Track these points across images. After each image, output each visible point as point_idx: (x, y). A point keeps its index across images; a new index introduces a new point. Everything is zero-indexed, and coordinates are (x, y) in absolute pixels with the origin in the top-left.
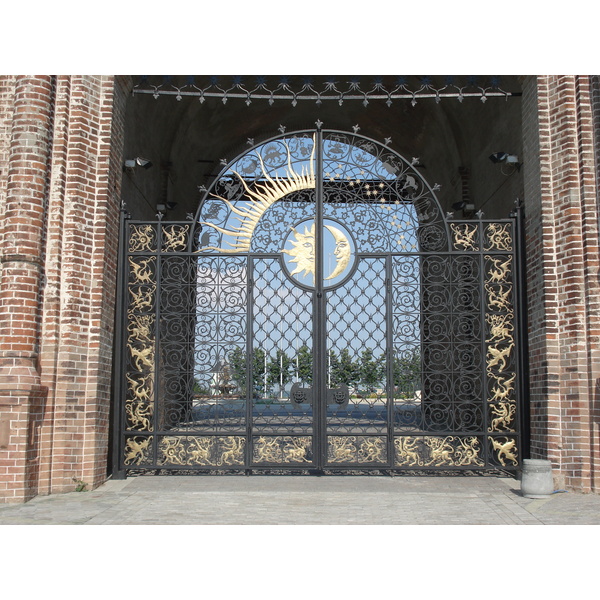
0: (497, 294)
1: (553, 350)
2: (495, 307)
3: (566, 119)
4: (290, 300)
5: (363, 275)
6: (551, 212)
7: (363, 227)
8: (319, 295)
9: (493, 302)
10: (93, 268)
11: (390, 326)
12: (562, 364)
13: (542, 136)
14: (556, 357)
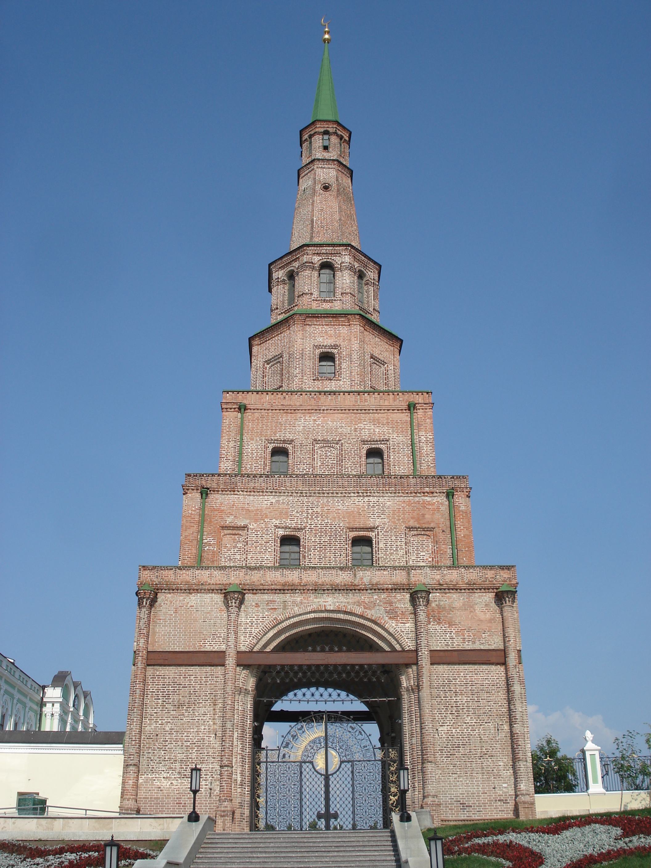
0: (393, 776)
1: (408, 796)
2: (392, 781)
3: (411, 713)
4: (316, 779)
5: (343, 769)
6: (407, 746)
7: (343, 751)
8: (327, 777)
9: (391, 779)
10: (247, 768)
11: (353, 789)
12: (411, 801)
13: (404, 719)
14: (409, 798)
